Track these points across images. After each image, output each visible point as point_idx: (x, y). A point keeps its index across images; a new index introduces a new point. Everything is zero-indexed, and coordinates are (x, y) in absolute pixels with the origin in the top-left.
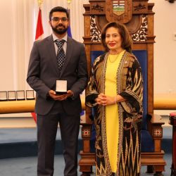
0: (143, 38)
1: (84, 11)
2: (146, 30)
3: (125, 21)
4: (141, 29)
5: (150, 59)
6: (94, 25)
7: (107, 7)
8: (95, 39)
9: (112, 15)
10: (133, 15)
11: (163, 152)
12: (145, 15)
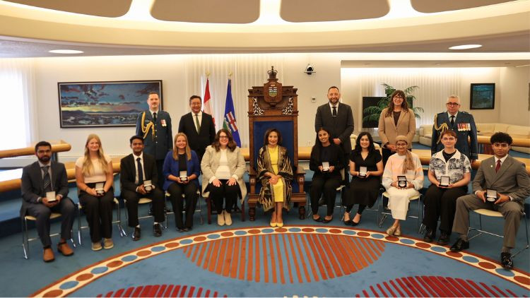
0: (290, 112)
1: (248, 94)
2: (292, 106)
3: (277, 101)
4: (288, 106)
5: (295, 126)
6: (256, 103)
7: (265, 91)
8: (256, 113)
9: (269, 97)
10: (283, 97)
11: (305, 193)
12: (291, 97)
